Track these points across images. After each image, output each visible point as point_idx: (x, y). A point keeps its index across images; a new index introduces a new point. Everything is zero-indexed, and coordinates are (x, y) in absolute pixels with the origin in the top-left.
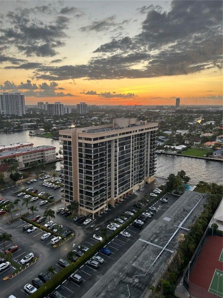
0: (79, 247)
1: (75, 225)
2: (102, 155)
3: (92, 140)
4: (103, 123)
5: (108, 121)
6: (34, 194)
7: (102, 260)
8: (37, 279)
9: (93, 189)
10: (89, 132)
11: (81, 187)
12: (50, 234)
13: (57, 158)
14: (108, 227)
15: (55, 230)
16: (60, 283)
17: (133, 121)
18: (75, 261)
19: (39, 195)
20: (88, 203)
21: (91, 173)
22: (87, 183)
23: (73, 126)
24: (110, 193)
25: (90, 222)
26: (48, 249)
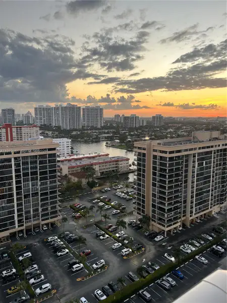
0: (150, 263)
1: (145, 240)
2: (178, 169)
3: (168, 153)
4: (179, 136)
5: (185, 134)
6: (107, 203)
7: (174, 283)
8: (107, 287)
9: (166, 205)
10: (165, 144)
11: (154, 201)
12: (120, 244)
13: (130, 170)
14: (181, 248)
15: (126, 242)
16: (129, 296)
17: (216, 134)
18: (144, 277)
19: (112, 204)
20: (160, 219)
21: (164, 188)
22: (160, 198)
23: (147, 138)
24: (185, 212)
25: (162, 240)
26: (118, 259)
